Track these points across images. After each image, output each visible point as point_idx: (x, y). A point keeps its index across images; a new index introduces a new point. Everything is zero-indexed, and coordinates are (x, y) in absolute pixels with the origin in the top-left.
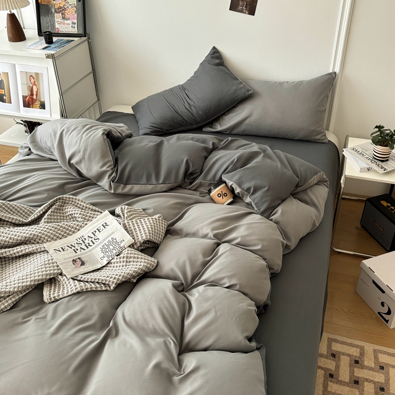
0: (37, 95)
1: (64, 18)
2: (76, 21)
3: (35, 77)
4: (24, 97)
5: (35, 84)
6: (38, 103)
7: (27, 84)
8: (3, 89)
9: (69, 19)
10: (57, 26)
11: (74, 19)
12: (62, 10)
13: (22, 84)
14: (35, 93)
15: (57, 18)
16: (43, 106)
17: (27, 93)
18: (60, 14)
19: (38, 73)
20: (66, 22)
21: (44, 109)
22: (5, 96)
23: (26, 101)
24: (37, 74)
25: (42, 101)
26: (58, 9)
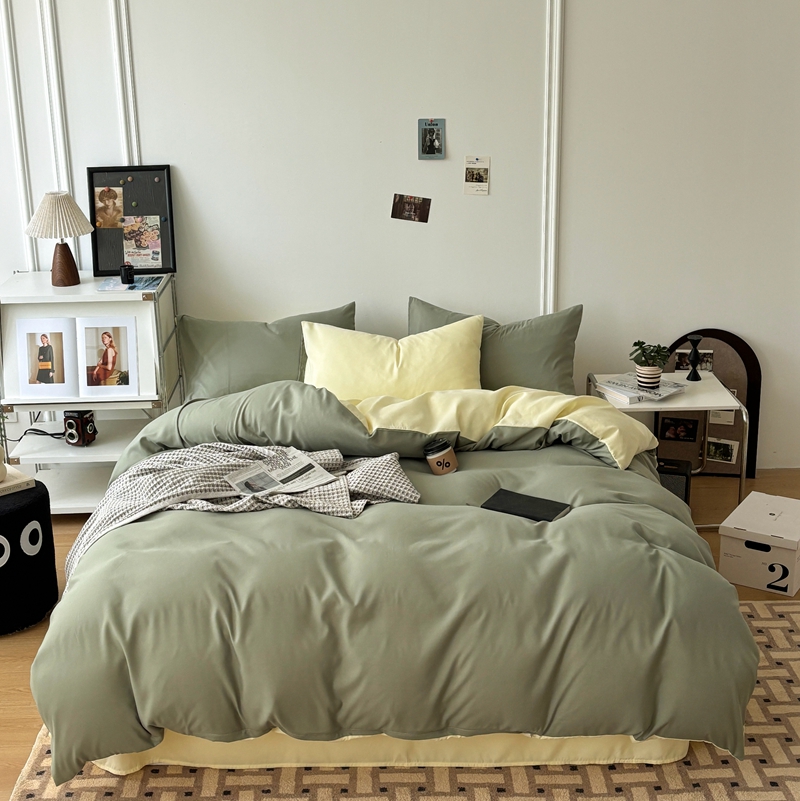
0: (114, 363)
1: (139, 247)
2: (159, 250)
3: (112, 335)
4: (90, 370)
5: (111, 346)
6: (115, 376)
7: (98, 347)
8: (51, 359)
9: (147, 247)
10: (127, 259)
11: (156, 246)
12: (136, 236)
13: (87, 348)
14: (110, 359)
15: (128, 247)
16: (124, 380)
17: (96, 361)
18: (133, 241)
19: (118, 328)
20: (143, 252)
21: (127, 383)
22: (53, 372)
23: (92, 374)
24: (116, 330)
25: (123, 371)
26: (130, 233)
